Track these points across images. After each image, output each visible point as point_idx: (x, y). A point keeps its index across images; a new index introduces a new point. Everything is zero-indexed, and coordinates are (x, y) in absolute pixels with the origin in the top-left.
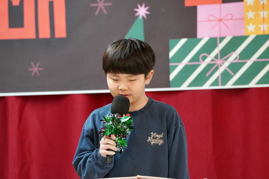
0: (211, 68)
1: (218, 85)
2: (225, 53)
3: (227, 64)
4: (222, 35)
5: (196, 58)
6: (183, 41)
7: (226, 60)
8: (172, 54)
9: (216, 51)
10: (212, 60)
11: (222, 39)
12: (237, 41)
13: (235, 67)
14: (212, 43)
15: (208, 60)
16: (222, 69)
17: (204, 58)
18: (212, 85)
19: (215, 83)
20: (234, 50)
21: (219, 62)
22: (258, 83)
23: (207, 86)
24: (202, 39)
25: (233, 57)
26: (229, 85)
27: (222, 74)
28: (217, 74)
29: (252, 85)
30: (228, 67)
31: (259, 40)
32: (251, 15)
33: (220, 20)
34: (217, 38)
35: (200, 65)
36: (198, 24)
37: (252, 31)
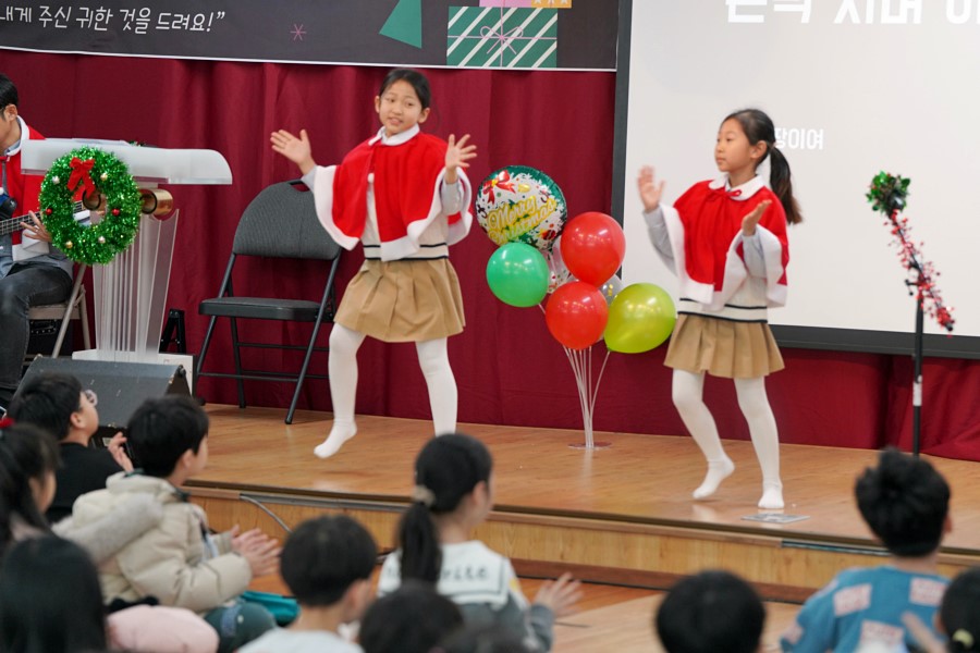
0: (493, 44)
1: (500, 66)
2: (509, 27)
3: (510, 40)
4: (506, 6)
5: (475, 32)
6: (464, 9)
7: (509, 35)
8: (450, 24)
9: (499, 24)
10: (494, 35)
11: (506, 10)
12: (522, 13)
13: (518, 45)
14: (495, 14)
15: (489, 35)
16: (504, 46)
17: (485, 32)
18: (491, 65)
19: (496, 63)
20: (519, 24)
21: (502, 37)
22: (541, 66)
23: (486, 66)
24: (484, 8)
25: (518, 32)
26: (510, 67)
27: (504, 52)
28: (499, 52)
29: (535, 67)
30: (511, 44)
31: (546, 14)
34: (500, 9)
35: (480, 40)
37: (538, 3)
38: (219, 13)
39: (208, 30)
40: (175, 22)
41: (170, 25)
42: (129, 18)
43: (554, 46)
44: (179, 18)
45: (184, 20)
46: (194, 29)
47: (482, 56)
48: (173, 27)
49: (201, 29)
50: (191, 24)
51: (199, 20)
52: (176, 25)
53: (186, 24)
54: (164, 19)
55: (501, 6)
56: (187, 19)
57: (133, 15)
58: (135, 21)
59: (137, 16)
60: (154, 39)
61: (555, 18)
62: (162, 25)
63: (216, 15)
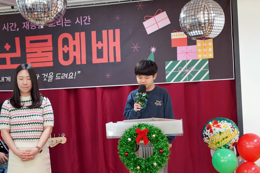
0: (183, 73)
1: (187, 81)
2: (189, 67)
3: (190, 71)
4: (188, 60)
5: (176, 69)
6: (171, 62)
7: (190, 70)
8: (166, 68)
9: (185, 66)
10: (184, 70)
11: (188, 61)
12: (194, 62)
13: (193, 73)
14: (184, 63)
15: (182, 70)
16: (188, 74)
17: (180, 69)
19: (185, 80)
20: (193, 65)
21: (187, 71)
22: (203, 79)
23: (182, 81)
24: (179, 61)
25: (193, 68)
26: (191, 81)
27: (188, 76)
28: (186, 76)
29: (201, 80)
30: (191, 73)
31: (203, 61)
32: (200, 50)
33: (187, 53)
34: (185, 60)
35: (179, 72)
36: (178, 54)
37: (200, 57)
38: (78, 72)
39: (75, 78)
40: (62, 76)
41: (61, 78)
42: (46, 77)
43: (208, 72)
44: (64, 75)
45: (65, 75)
46: (69, 78)
47: (180, 78)
48: (62, 78)
49: (72, 78)
50: (68, 76)
51: (71, 75)
52: (63, 77)
53: (67, 77)
54: (58, 76)
56: (67, 75)
57: (47, 75)
58: (48, 77)
59: (48, 75)
60: (55, 83)
61: (207, 62)
62: (58, 78)
63: (77, 72)
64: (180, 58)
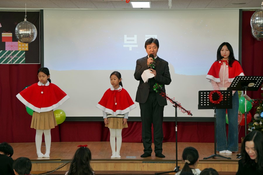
0: (9, 59)
1: (11, 63)
2: (13, 55)
3: (13, 58)
5: (5, 56)
6: (2, 51)
9: (11, 54)
11: (12, 51)
12: (16, 52)
13: (15, 59)
14: (9, 52)
15: (8, 56)
16: (12, 59)
17: (7, 56)
20: (15, 54)
21: (11, 57)
22: (21, 63)
23: (8, 63)
24: (6, 51)
25: (15, 56)
26: (14, 63)
27: (12, 60)
28: (11, 60)
31: (22, 52)
32: (20, 45)
33: (12, 46)
34: (10, 51)
35: (6, 58)
36: (6, 47)
37: (20, 49)
43: (25, 59)
47: (7, 61)
55: (11, 50)
61: (24, 53)
64: (7, 49)
